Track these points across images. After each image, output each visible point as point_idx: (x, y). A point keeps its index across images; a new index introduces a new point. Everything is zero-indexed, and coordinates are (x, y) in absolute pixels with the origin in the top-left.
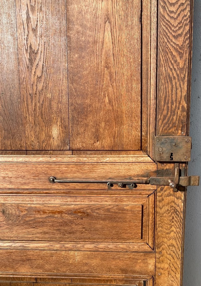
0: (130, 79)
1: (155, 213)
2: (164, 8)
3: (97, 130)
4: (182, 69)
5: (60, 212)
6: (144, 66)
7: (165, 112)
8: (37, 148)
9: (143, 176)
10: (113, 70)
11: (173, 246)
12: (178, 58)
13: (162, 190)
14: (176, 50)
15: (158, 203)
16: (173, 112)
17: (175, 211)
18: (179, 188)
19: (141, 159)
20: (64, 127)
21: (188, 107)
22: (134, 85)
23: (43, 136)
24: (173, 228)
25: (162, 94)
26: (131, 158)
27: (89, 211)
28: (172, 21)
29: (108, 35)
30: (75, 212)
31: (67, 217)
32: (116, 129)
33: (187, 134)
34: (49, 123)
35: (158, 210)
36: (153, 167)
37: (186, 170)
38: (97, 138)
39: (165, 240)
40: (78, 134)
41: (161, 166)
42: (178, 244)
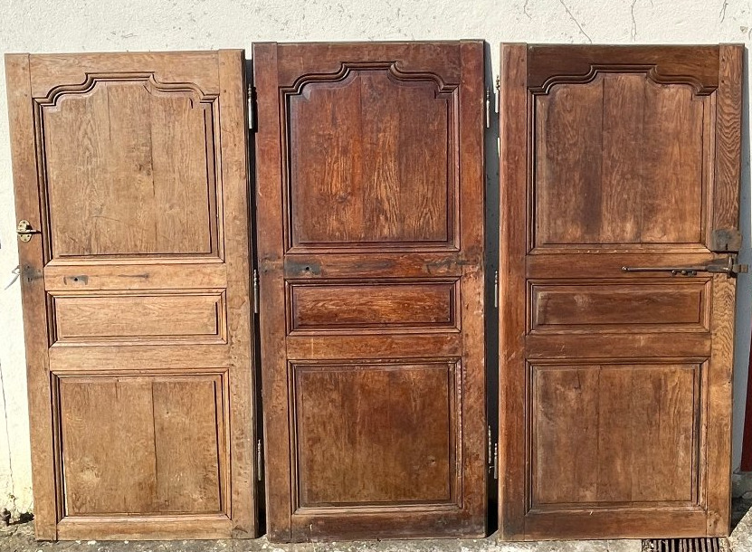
0: (693, 185)
1: (712, 297)
2: (721, 130)
3: (664, 226)
4: (734, 177)
5: (629, 300)
6: (704, 174)
7: (721, 211)
8: (612, 241)
9: (702, 265)
10: (679, 177)
11: (726, 327)
12: (732, 170)
13: (718, 276)
14: (731, 163)
15: (714, 289)
16: (727, 210)
17: (729, 296)
18: (732, 274)
19: (700, 251)
20: (637, 223)
21: (739, 206)
22: (696, 189)
23: (618, 231)
24: (726, 311)
25: (719, 197)
26: (691, 248)
27: (655, 297)
28: (727, 140)
29: (676, 150)
30: (642, 298)
31: (635, 304)
32: (680, 225)
33: (738, 229)
34: (624, 219)
35: (714, 295)
36: (710, 257)
37: (737, 259)
38: (665, 232)
39: (720, 322)
40: (648, 229)
41: (716, 256)
42: (730, 325)
